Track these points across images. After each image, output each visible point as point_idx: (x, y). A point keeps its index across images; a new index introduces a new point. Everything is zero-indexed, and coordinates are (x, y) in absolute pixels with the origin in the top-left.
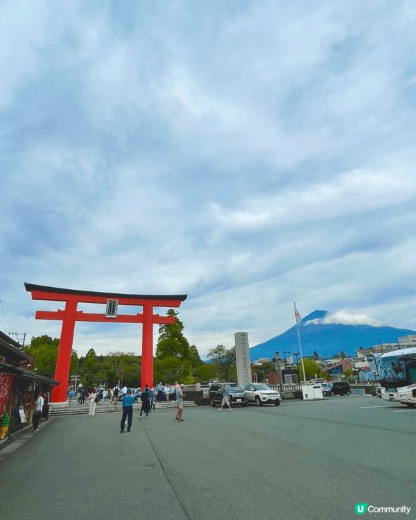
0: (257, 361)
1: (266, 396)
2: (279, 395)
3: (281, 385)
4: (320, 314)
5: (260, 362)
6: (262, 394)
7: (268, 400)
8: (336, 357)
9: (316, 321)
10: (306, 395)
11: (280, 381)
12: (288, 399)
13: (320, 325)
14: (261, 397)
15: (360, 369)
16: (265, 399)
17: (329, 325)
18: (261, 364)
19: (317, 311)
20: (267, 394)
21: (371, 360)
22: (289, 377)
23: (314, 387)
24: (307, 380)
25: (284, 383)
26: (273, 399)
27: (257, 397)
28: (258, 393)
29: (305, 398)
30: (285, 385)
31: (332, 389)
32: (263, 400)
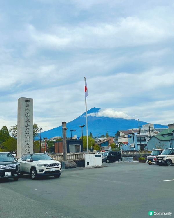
0: (53, 138)
1: (43, 168)
2: (60, 166)
3: (64, 154)
4: (95, 110)
5: (54, 139)
6: (40, 165)
7: (46, 172)
8: (103, 136)
9: (93, 114)
10: (88, 163)
11: (64, 151)
12: (70, 167)
13: (95, 117)
14: (38, 168)
15: (121, 143)
16: (42, 171)
17: (100, 117)
18: (55, 140)
19: (94, 108)
20: (45, 165)
21: (131, 137)
22: (73, 147)
23: (96, 156)
24: (90, 149)
25: (68, 152)
26: (51, 170)
27: (33, 168)
28: (34, 163)
29: (86, 166)
30: (68, 154)
31: (108, 157)
32: (38, 172)
